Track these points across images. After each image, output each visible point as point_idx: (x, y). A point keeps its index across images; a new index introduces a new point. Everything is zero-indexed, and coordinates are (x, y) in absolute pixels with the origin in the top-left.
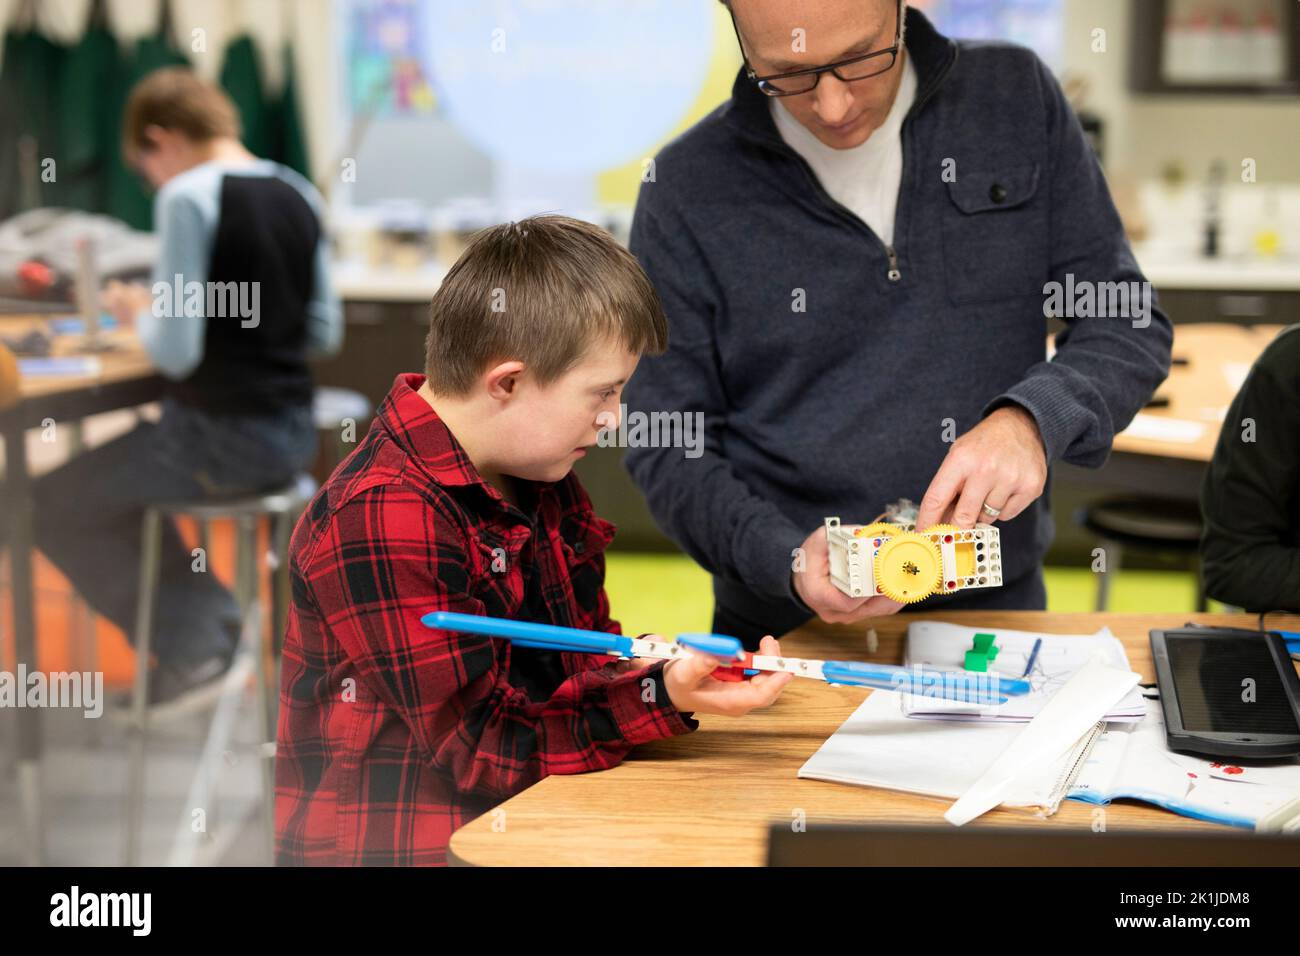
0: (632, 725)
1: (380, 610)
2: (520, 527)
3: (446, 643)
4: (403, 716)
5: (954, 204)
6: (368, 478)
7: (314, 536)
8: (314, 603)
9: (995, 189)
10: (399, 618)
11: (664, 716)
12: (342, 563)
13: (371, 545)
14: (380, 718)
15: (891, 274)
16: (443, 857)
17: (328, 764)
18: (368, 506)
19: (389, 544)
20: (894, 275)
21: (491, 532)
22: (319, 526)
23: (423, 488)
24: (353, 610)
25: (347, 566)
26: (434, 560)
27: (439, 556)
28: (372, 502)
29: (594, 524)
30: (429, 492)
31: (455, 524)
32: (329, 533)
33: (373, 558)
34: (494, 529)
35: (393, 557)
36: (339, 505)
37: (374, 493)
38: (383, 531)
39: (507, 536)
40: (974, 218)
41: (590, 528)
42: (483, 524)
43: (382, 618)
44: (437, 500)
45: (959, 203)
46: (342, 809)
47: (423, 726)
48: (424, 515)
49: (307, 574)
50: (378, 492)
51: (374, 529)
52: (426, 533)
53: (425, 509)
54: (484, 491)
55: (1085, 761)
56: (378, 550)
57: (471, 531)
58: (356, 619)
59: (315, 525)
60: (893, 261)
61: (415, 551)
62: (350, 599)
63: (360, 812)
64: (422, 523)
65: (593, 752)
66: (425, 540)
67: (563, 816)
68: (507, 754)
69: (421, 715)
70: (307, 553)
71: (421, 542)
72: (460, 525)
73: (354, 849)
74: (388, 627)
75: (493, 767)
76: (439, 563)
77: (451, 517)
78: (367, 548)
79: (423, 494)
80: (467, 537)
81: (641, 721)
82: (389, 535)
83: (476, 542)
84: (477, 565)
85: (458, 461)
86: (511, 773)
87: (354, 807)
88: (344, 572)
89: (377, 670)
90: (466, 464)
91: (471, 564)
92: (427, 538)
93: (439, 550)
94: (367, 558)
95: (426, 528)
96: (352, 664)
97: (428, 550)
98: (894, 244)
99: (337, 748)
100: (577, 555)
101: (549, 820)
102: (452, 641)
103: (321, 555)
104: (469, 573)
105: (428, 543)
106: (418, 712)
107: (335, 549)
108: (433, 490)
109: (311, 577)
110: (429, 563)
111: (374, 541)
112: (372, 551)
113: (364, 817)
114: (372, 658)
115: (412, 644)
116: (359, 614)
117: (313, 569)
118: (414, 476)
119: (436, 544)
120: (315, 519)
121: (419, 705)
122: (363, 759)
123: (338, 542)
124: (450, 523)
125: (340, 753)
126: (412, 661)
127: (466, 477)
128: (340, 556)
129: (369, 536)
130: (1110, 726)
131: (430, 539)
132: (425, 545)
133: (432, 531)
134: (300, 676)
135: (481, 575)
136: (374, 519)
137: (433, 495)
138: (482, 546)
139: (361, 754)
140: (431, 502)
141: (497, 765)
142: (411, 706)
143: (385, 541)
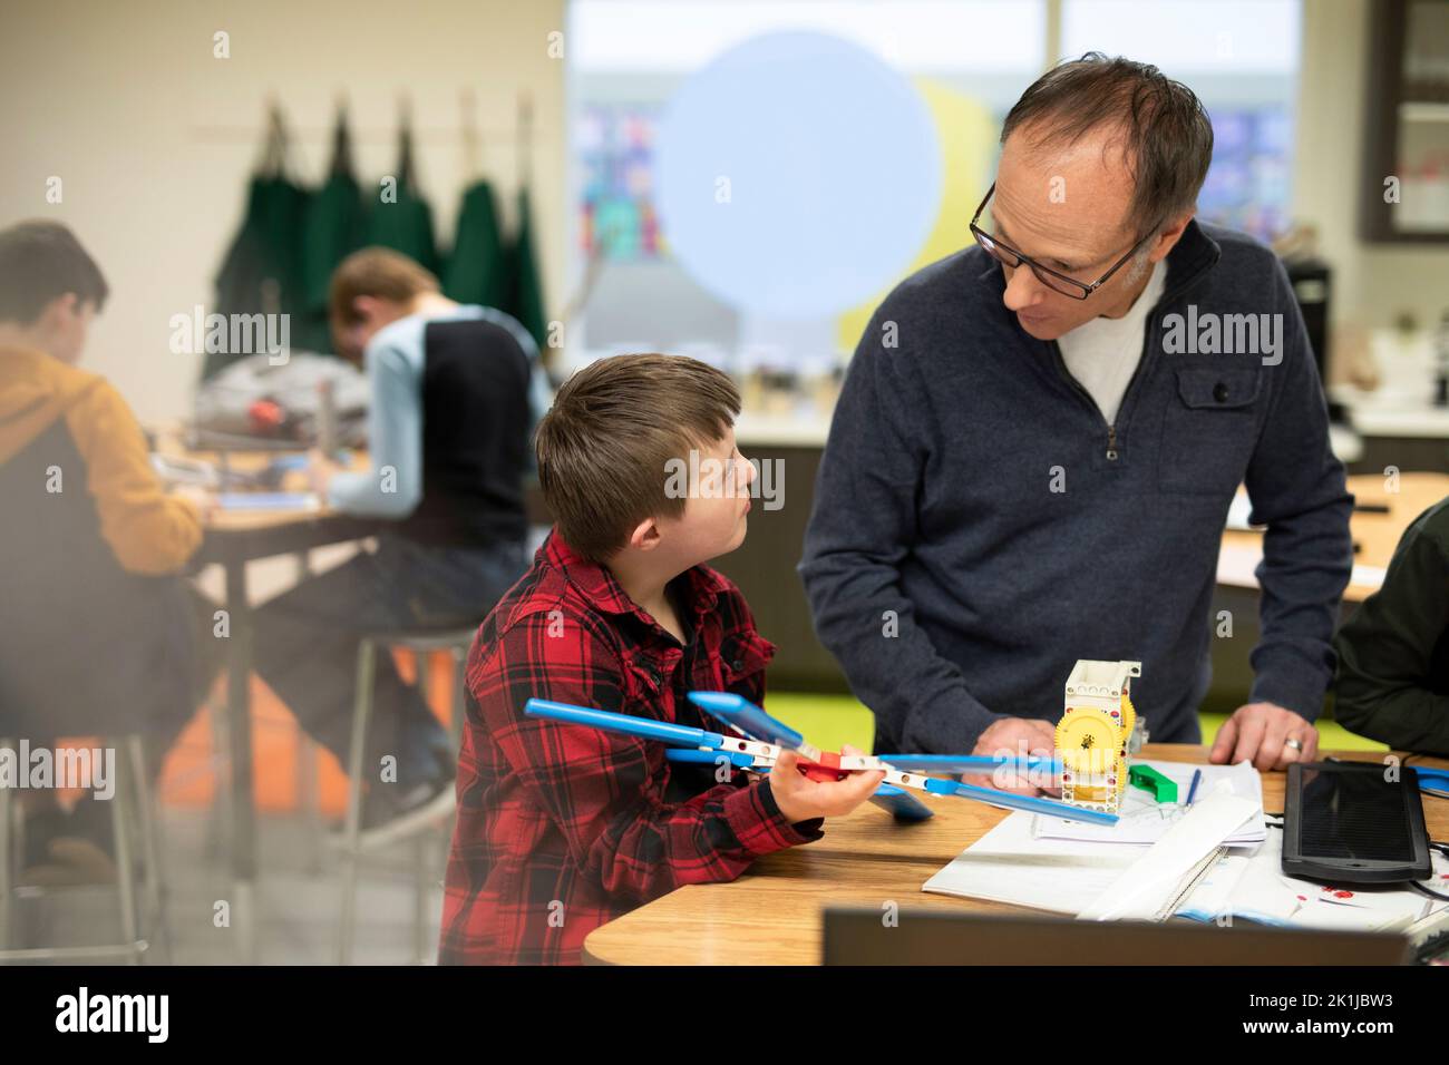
0: (748, 834)
1: (539, 728)
2: (672, 650)
3: (600, 759)
4: (560, 826)
5: (1180, 396)
6: (532, 603)
7: (484, 657)
8: (482, 720)
9: (1219, 388)
10: (556, 736)
11: (775, 824)
12: (507, 683)
13: (532, 667)
14: (543, 825)
15: (1109, 454)
16: (578, 956)
17: (493, 867)
18: (530, 630)
19: (548, 667)
20: (1112, 455)
21: (646, 654)
22: (489, 649)
23: (580, 614)
24: (516, 727)
25: (511, 686)
26: (590, 682)
27: (594, 679)
28: (533, 626)
29: (754, 644)
30: (586, 618)
31: (611, 648)
32: (497, 656)
33: (534, 680)
34: (649, 652)
35: (551, 679)
36: (505, 630)
37: (535, 618)
38: (543, 654)
39: (660, 658)
40: (1195, 412)
41: (750, 647)
42: (638, 648)
43: (540, 735)
44: (594, 626)
45: (1184, 396)
46: (503, 908)
47: (579, 836)
48: (582, 640)
49: (475, 692)
50: (539, 618)
51: (535, 652)
52: (583, 656)
53: (582, 634)
54: (637, 618)
55: (1201, 883)
56: (538, 673)
57: (625, 655)
58: (518, 734)
59: (485, 647)
60: (1113, 442)
61: (571, 674)
62: (513, 717)
63: (519, 912)
64: (579, 647)
65: (715, 859)
66: (581, 664)
67: (694, 921)
68: (643, 858)
69: (576, 826)
70: (476, 672)
71: (578, 666)
72: (615, 649)
73: (511, 946)
74: (545, 742)
75: (630, 869)
76: (594, 684)
77: (607, 642)
78: (528, 670)
79: (581, 620)
80: (621, 661)
81: (755, 830)
82: (548, 658)
83: (629, 666)
84: (632, 687)
85: (612, 592)
86: (646, 876)
87: (514, 907)
88: (508, 692)
89: (536, 783)
90: (619, 594)
91: (627, 687)
92: (583, 661)
93: (594, 674)
94: (528, 680)
95: (583, 652)
96: (516, 777)
97: (584, 672)
98: (1115, 425)
99: (501, 853)
100: (735, 673)
101: (679, 923)
102: (606, 758)
103: (489, 675)
104: (625, 694)
105: (584, 666)
106: (573, 824)
107: (502, 670)
108: (592, 617)
109: (478, 696)
110: (584, 684)
111: (534, 664)
112: (533, 673)
113: (523, 918)
114: (532, 772)
115: (567, 760)
116: (520, 731)
117: (480, 688)
118: (573, 603)
119: (592, 667)
120: (485, 642)
121: (574, 816)
122: (526, 862)
123: (504, 665)
124: (607, 647)
125: (505, 857)
126: (567, 776)
127: (619, 607)
128: (505, 677)
129: (531, 660)
130: (1231, 851)
131: (586, 664)
132: (581, 668)
133: (588, 654)
134: (472, 784)
135: (636, 697)
136: (535, 643)
137: (590, 621)
138: (636, 669)
139: (523, 859)
140: (588, 627)
141: (633, 868)
142: (567, 818)
143: (544, 664)
